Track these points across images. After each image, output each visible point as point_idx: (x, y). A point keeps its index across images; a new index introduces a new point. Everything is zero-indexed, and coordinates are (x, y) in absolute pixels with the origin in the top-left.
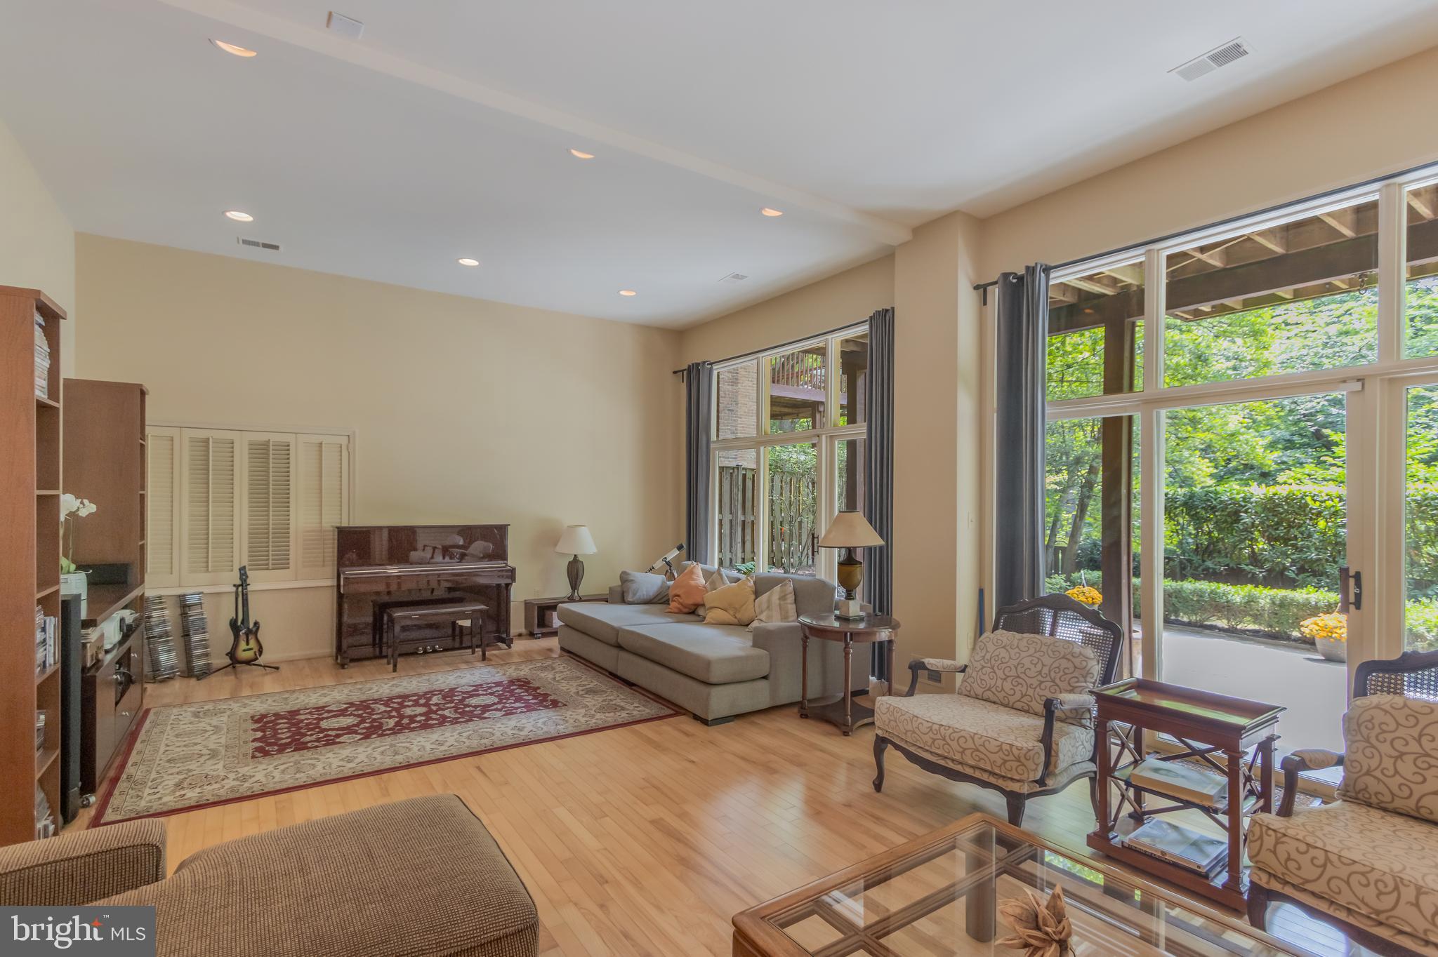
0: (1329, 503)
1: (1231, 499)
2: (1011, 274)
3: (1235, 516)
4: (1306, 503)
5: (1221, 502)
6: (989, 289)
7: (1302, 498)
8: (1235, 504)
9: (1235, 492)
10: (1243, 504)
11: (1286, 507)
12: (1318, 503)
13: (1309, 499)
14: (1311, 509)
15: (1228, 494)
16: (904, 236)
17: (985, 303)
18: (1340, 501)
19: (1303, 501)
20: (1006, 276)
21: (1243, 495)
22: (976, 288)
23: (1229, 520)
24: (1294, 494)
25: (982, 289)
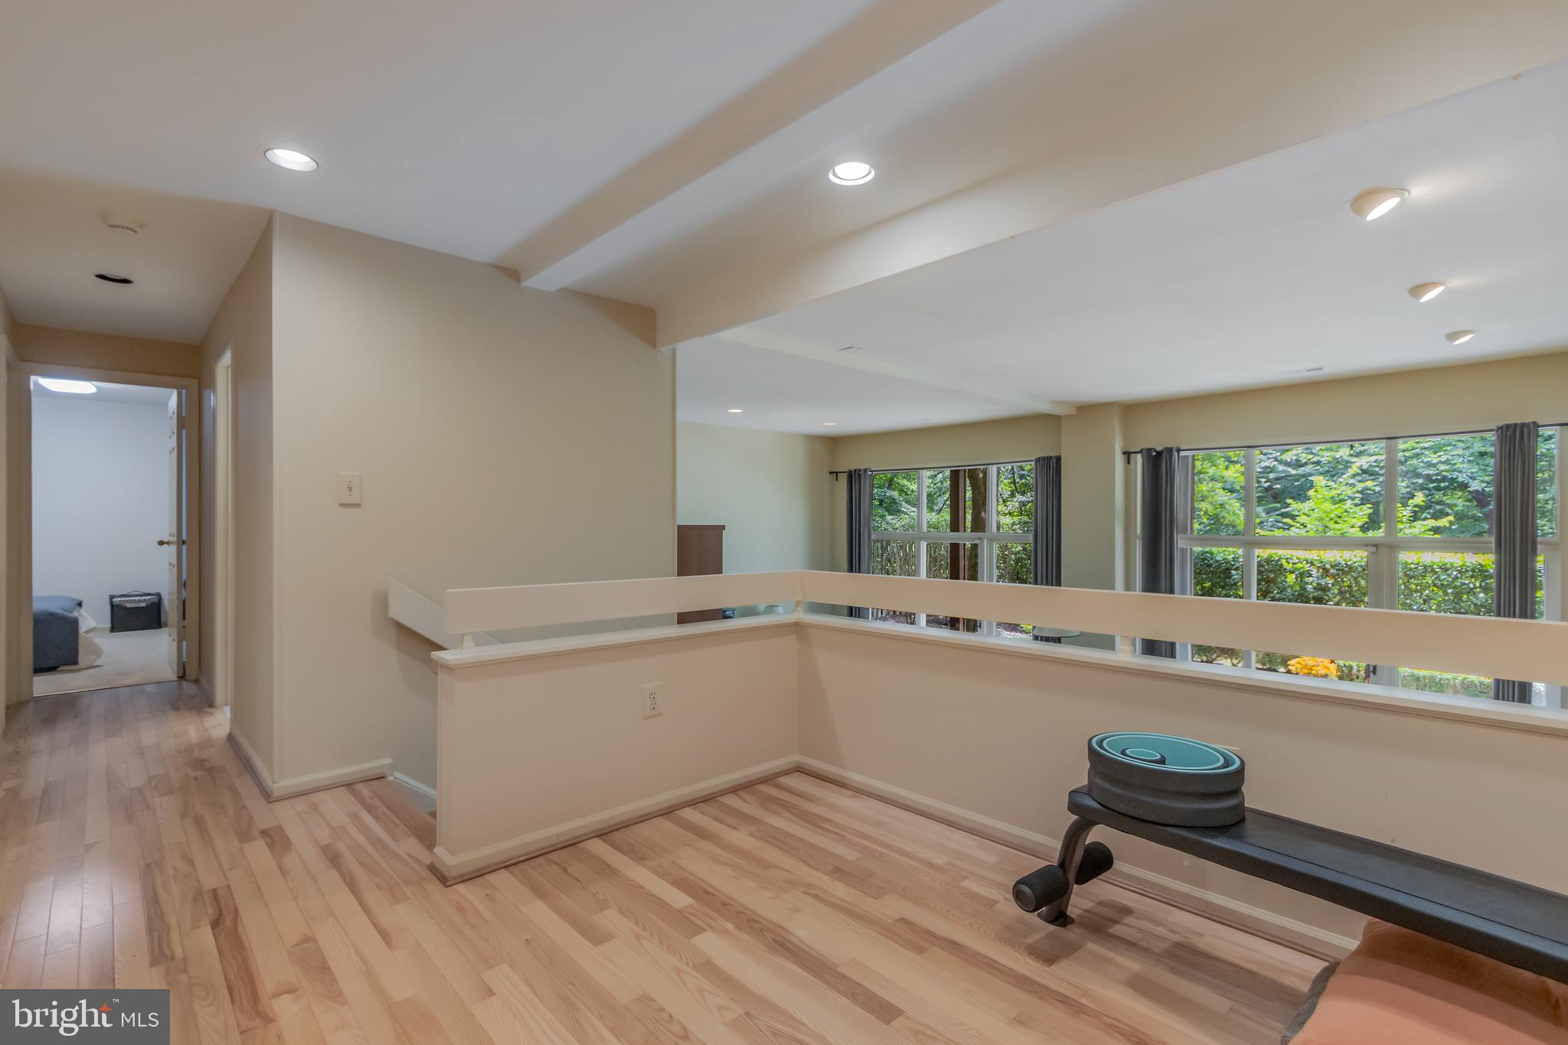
0: (1299, 565)
1: (1224, 559)
2: (1152, 449)
3: (1227, 572)
4: (1282, 565)
5: (1217, 561)
6: (1132, 456)
7: (1279, 560)
8: (1227, 563)
9: (1227, 553)
10: (1233, 563)
11: (1266, 567)
12: (1291, 565)
13: (1284, 562)
14: (1285, 569)
15: (1222, 555)
16: (1072, 412)
17: (1129, 463)
18: (1307, 563)
19: (1279, 563)
20: (1149, 450)
21: (1233, 556)
22: (1124, 453)
23: (1222, 576)
24: (1272, 557)
25: (1128, 454)
